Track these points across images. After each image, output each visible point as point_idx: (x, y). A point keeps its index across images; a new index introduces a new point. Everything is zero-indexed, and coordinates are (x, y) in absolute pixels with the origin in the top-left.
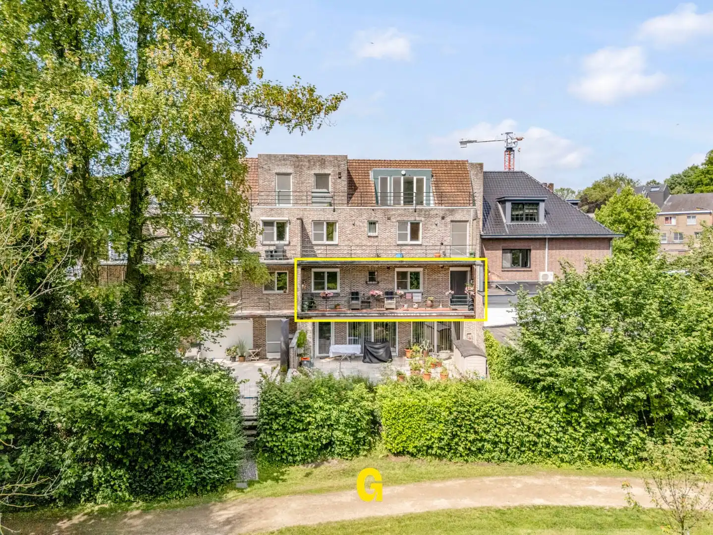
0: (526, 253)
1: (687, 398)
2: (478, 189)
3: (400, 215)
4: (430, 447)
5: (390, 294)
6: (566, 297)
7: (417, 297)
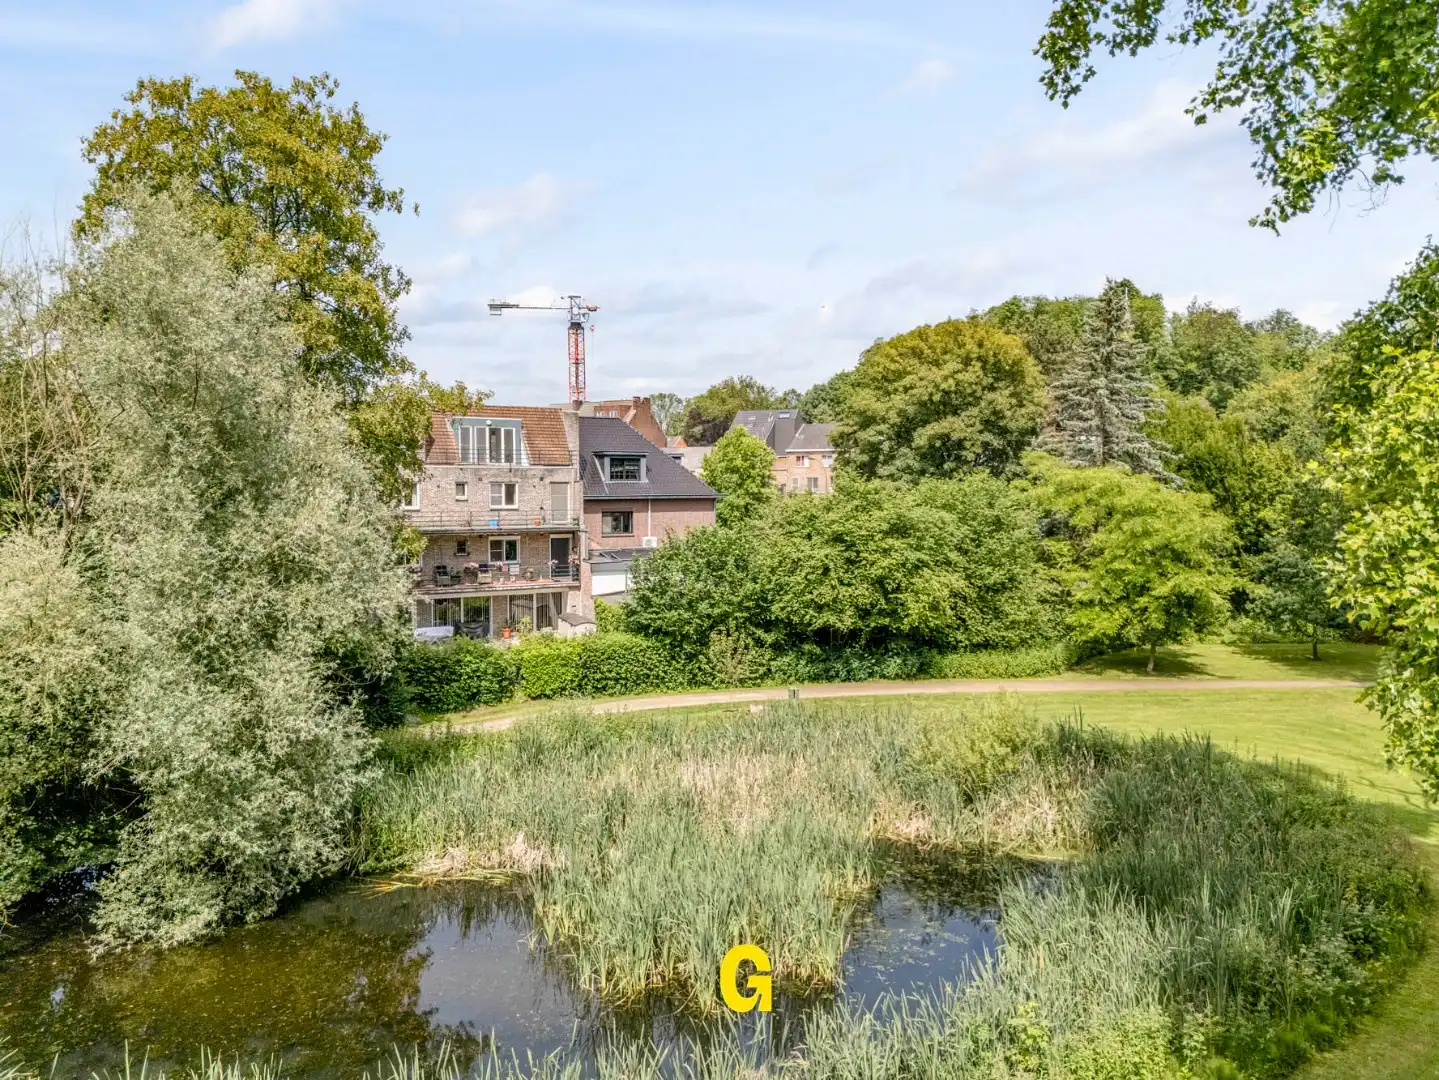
0: (628, 515)
1: (753, 628)
2: (573, 442)
3: (494, 476)
4: (564, 689)
5: (484, 568)
6: (670, 559)
7: (515, 570)
